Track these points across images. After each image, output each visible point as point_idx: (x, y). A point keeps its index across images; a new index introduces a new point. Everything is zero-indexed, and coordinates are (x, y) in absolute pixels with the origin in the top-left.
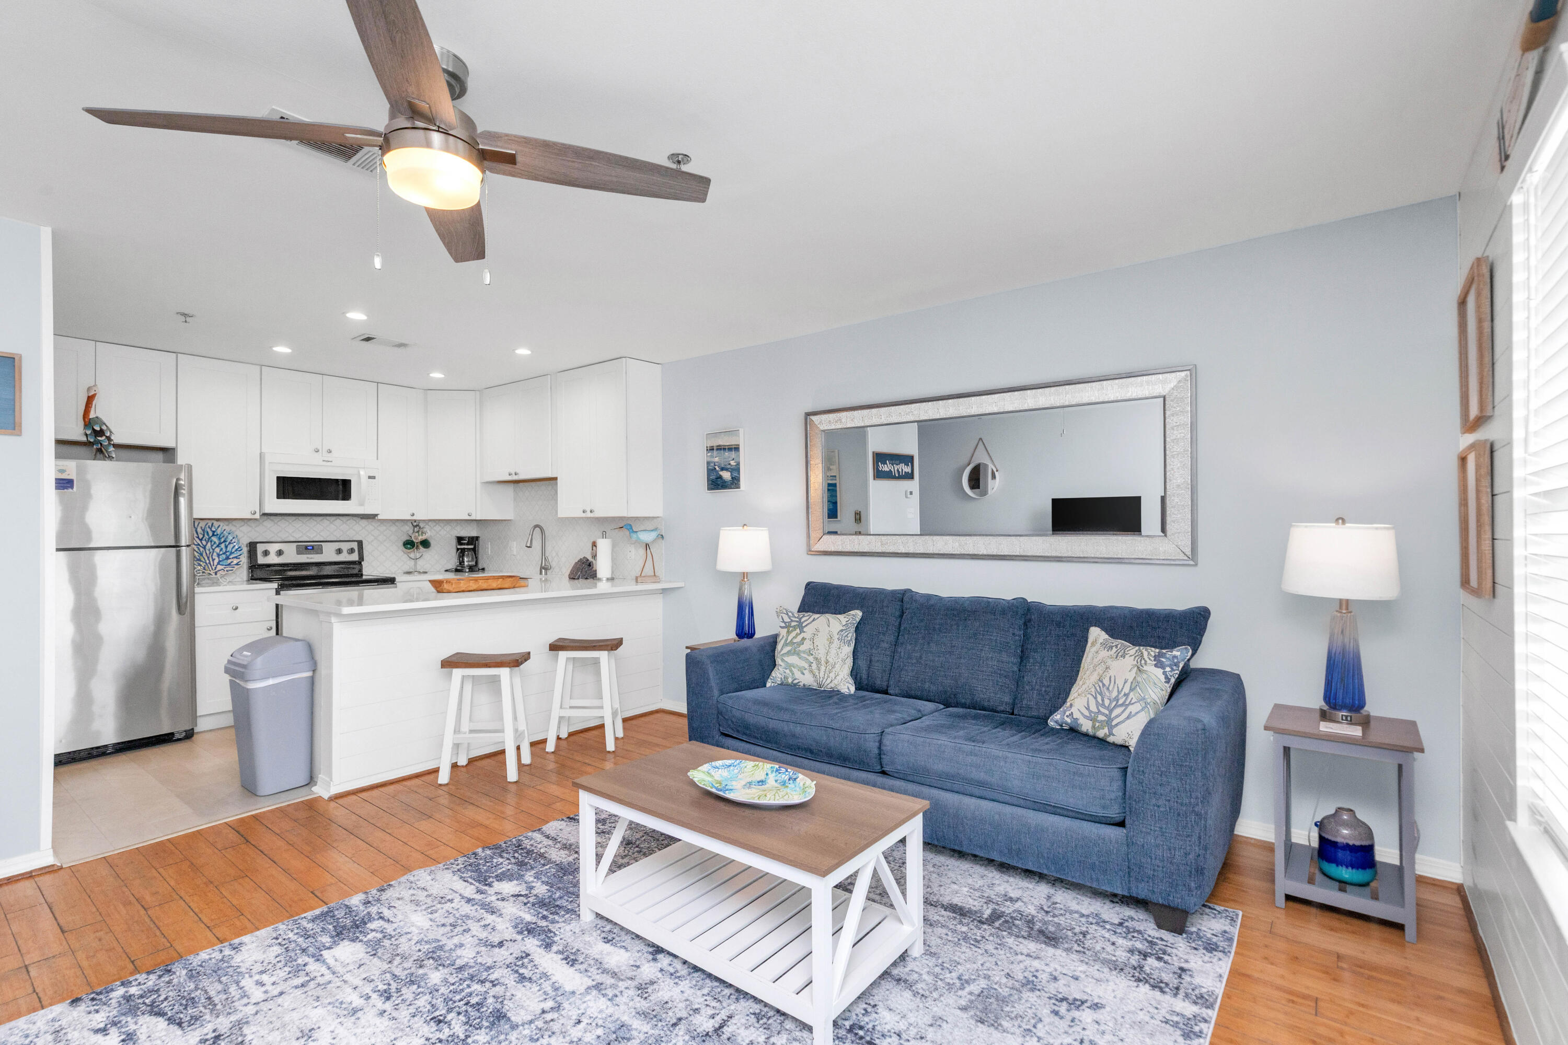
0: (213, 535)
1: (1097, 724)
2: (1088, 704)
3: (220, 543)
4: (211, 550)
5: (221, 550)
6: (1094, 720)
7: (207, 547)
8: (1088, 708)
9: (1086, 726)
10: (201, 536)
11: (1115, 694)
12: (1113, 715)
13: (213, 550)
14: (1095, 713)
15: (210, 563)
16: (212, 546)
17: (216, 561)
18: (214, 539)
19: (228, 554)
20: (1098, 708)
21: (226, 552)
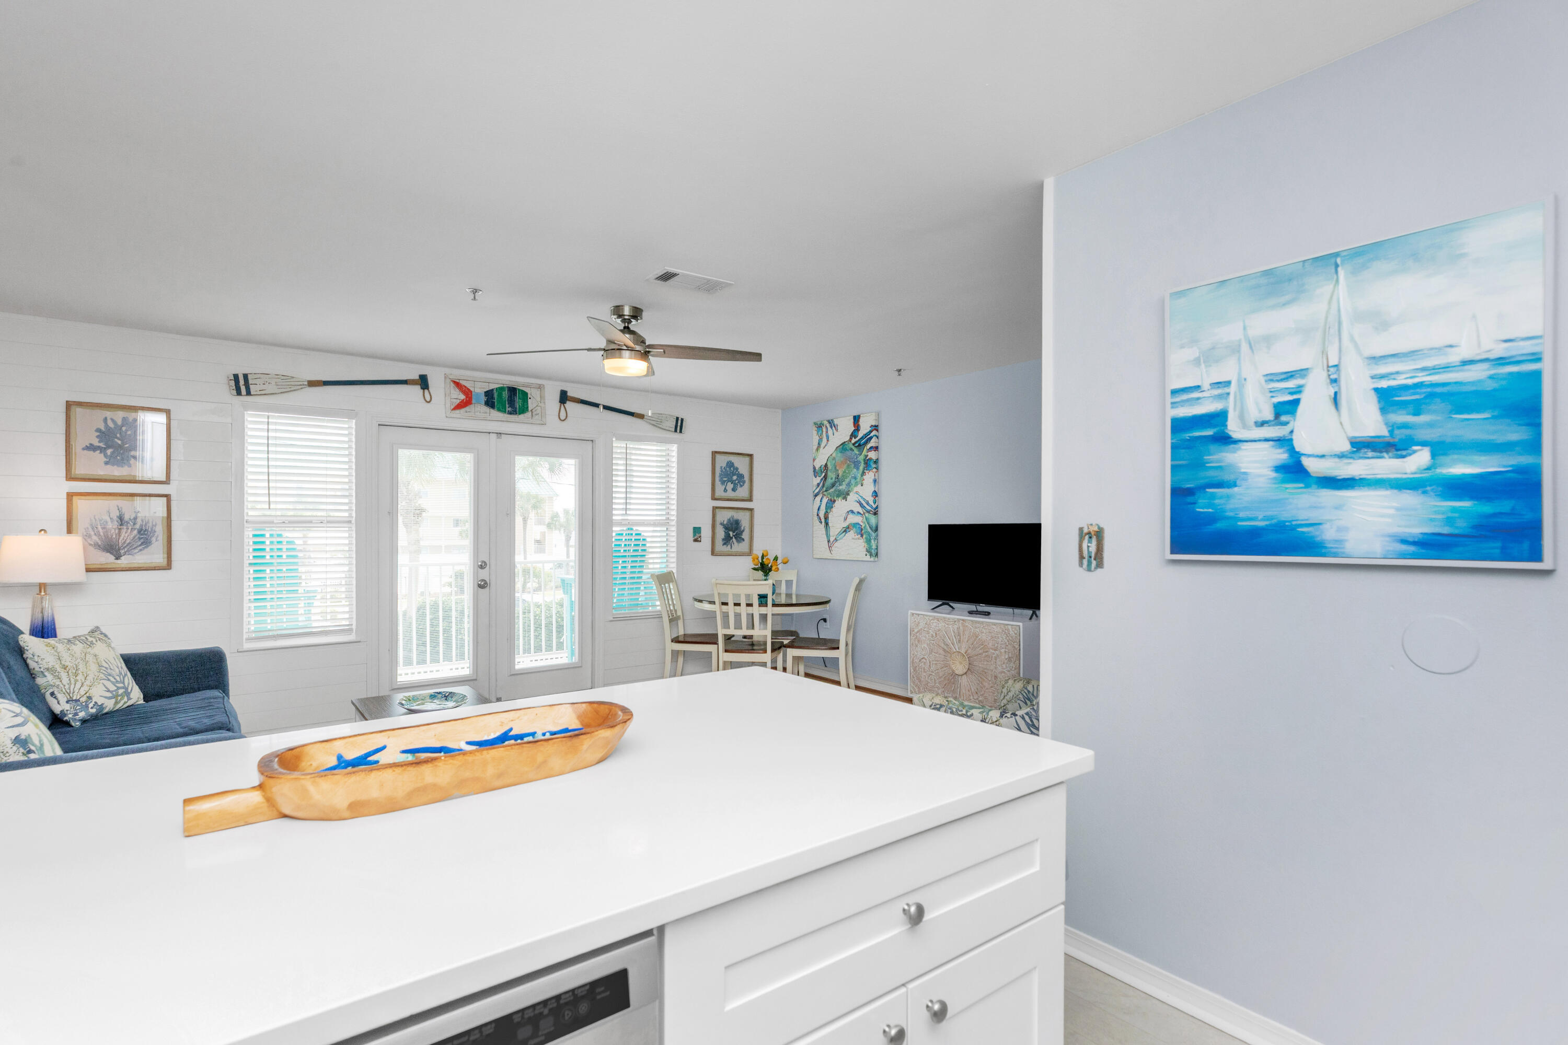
1: (119, 698)
2: (106, 688)
6: (115, 697)
8: (109, 691)
9: (109, 705)
11: (117, 670)
12: (126, 685)
14: (115, 691)
20: (116, 686)
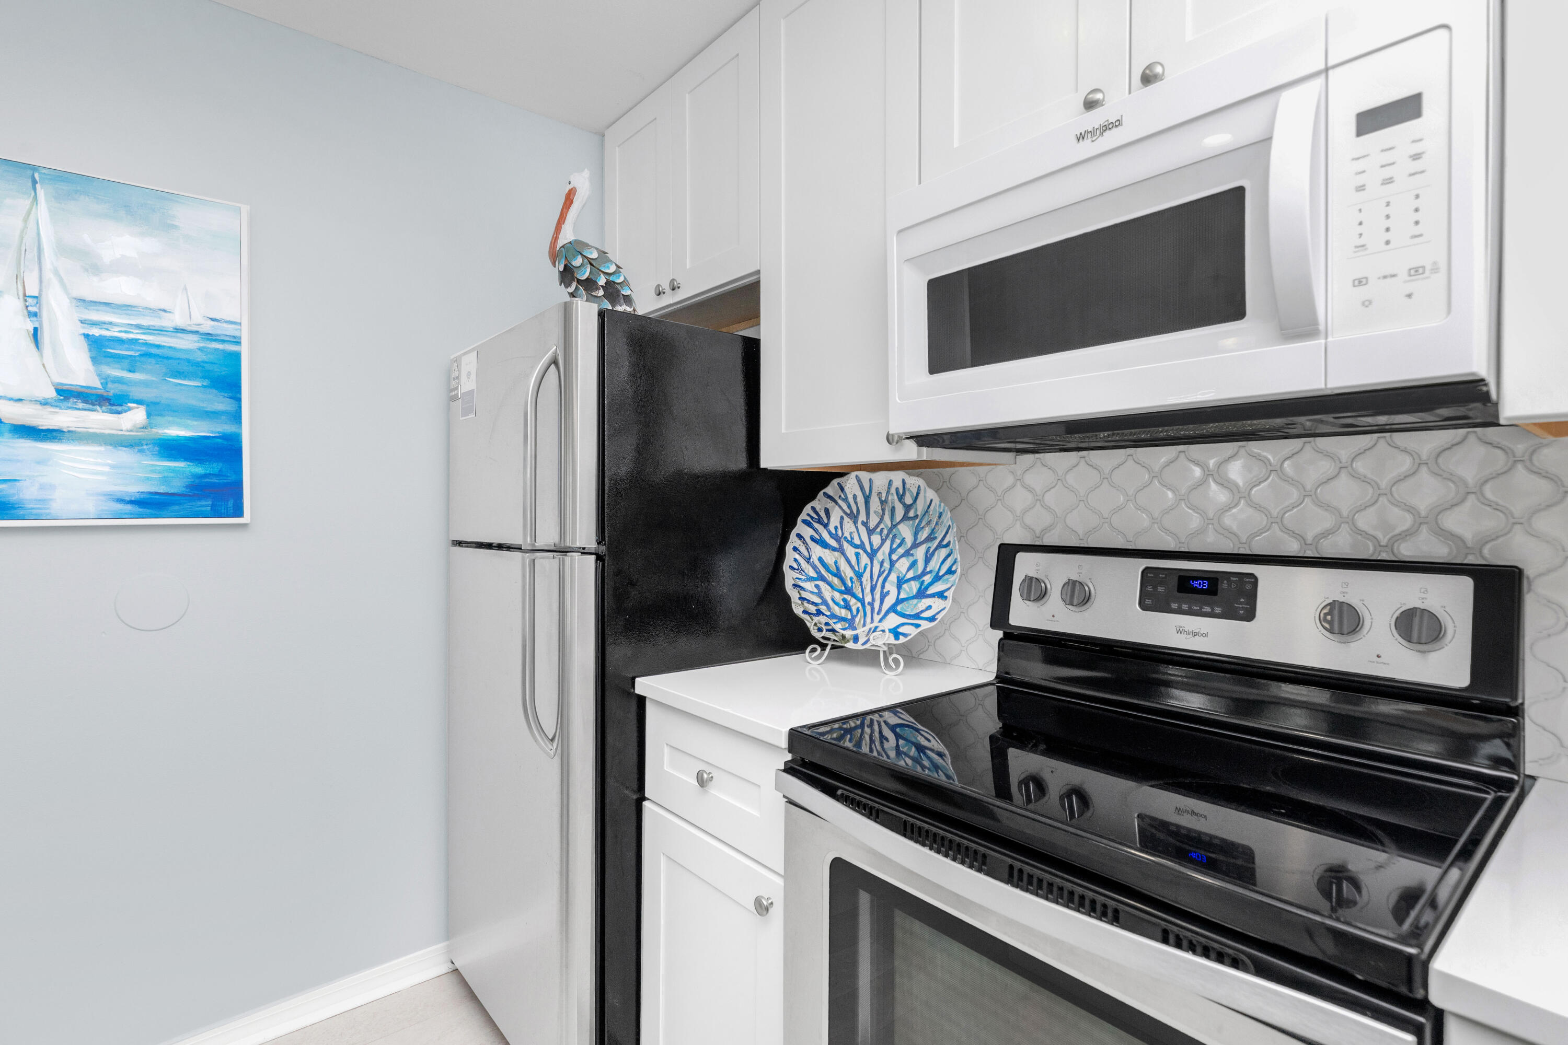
0: (905, 518)
3: (915, 545)
4: (887, 565)
5: (913, 565)
7: (880, 556)
10: (872, 525)
13: (892, 563)
15: (871, 604)
16: (892, 551)
17: (890, 601)
18: (905, 531)
19: (927, 579)
21: (924, 573)
